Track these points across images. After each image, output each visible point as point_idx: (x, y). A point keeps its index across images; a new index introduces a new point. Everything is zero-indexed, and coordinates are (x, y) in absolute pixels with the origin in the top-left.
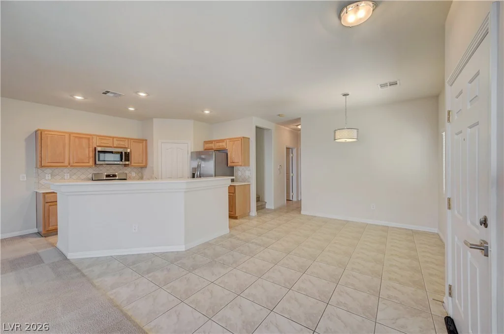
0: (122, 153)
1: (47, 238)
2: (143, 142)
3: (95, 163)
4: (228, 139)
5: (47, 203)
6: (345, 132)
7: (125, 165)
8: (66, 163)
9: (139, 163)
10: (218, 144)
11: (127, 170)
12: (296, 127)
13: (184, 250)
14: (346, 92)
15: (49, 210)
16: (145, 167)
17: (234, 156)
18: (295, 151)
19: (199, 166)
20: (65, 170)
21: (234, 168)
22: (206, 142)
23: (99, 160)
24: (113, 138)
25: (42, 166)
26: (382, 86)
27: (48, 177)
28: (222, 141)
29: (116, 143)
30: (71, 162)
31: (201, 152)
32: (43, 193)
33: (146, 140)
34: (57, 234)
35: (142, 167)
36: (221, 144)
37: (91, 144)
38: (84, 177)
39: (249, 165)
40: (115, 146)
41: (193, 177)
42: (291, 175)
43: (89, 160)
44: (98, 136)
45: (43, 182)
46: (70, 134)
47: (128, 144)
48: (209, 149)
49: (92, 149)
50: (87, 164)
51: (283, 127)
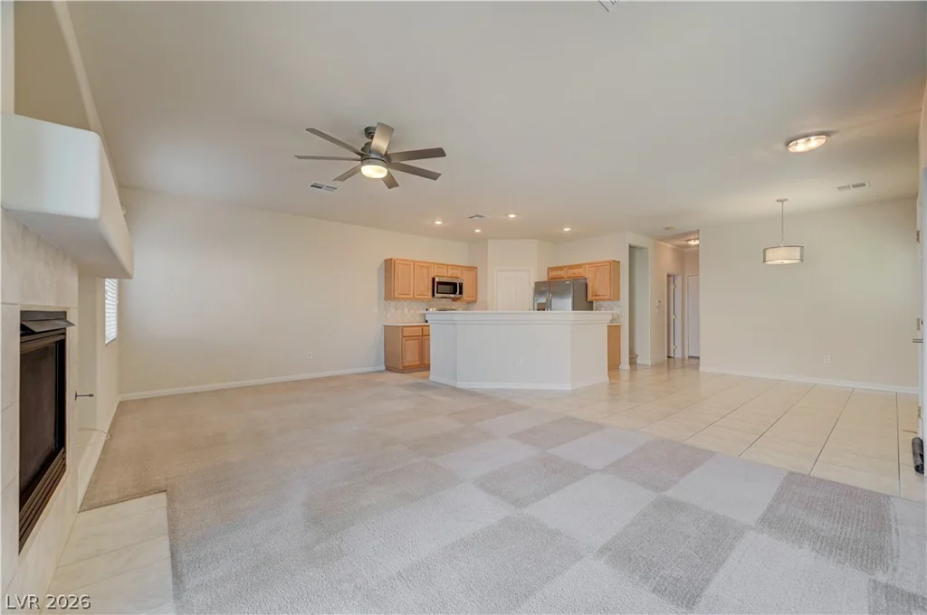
0: (456, 283)
2: (473, 269)
3: (433, 295)
4: (588, 264)
5: (404, 337)
6: (782, 252)
7: (454, 300)
8: (411, 296)
9: (470, 297)
10: (570, 271)
11: (456, 306)
13: (570, 389)
14: (782, 197)
15: (405, 345)
16: (475, 302)
17: (597, 285)
18: (679, 281)
19: (549, 300)
20: (405, 304)
22: (550, 269)
23: (437, 292)
24: (448, 265)
25: (395, 298)
26: (840, 188)
27: (393, 310)
28: (579, 266)
29: (450, 272)
30: (415, 294)
31: (544, 282)
32: (402, 326)
33: (477, 268)
35: (469, 303)
36: (576, 271)
37: (429, 273)
39: (618, 299)
40: (449, 275)
42: (672, 317)
43: (428, 293)
44: (433, 263)
45: (389, 315)
46: (414, 262)
47: (461, 274)
49: (431, 280)
50: (426, 297)
51: (663, 244)
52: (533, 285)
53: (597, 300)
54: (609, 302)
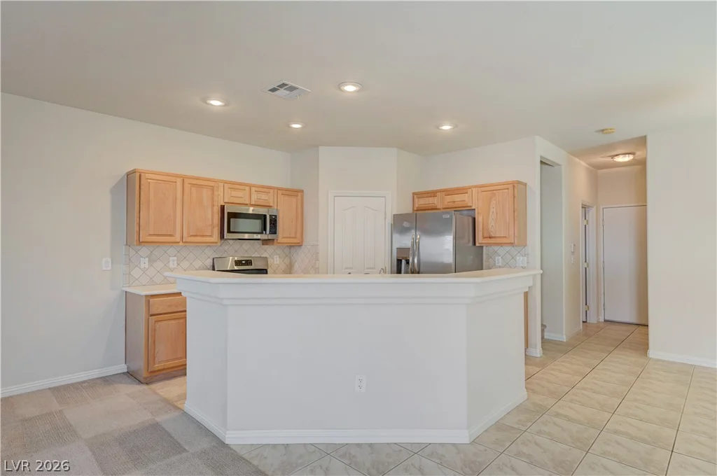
0: (265, 216)
1: (153, 386)
2: (298, 195)
3: (222, 237)
4: (476, 187)
5: (152, 315)
7: (266, 242)
8: (177, 238)
9: (290, 237)
10: (449, 198)
11: (267, 251)
12: (610, 159)
15: (155, 330)
16: (299, 245)
17: (491, 220)
18: (592, 213)
19: (416, 244)
20: (172, 251)
21: (484, 248)
22: (417, 195)
23: (229, 231)
24: (250, 186)
25: (140, 243)
27: (144, 263)
28: (460, 191)
29: (255, 197)
30: (185, 235)
31: (407, 214)
32: (146, 296)
33: (302, 191)
34: (186, 375)
35: (291, 246)
36: (457, 198)
37: (215, 198)
38: (198, 264)
39: (525, 244)
40: (253, 203)
41: (399, 272)
43: (212, 232)
44: (226, 182)
45: (136, 273)
46: (184, 178)
47: (274, 201)
48: (425, 210)
49: (217, 209)
50: (208, 239)
51: (577, 160)
52: (390, 220)
53: (488, 245)
54: (508, 248)
